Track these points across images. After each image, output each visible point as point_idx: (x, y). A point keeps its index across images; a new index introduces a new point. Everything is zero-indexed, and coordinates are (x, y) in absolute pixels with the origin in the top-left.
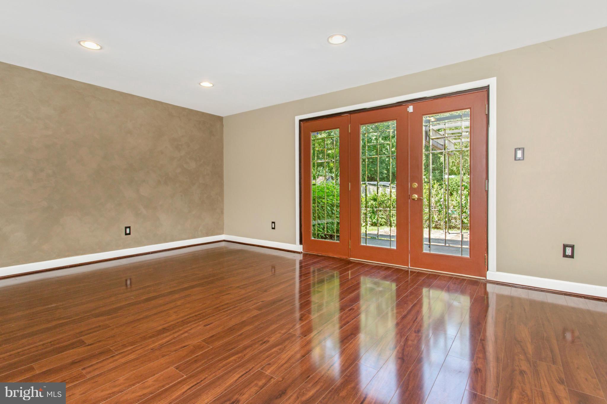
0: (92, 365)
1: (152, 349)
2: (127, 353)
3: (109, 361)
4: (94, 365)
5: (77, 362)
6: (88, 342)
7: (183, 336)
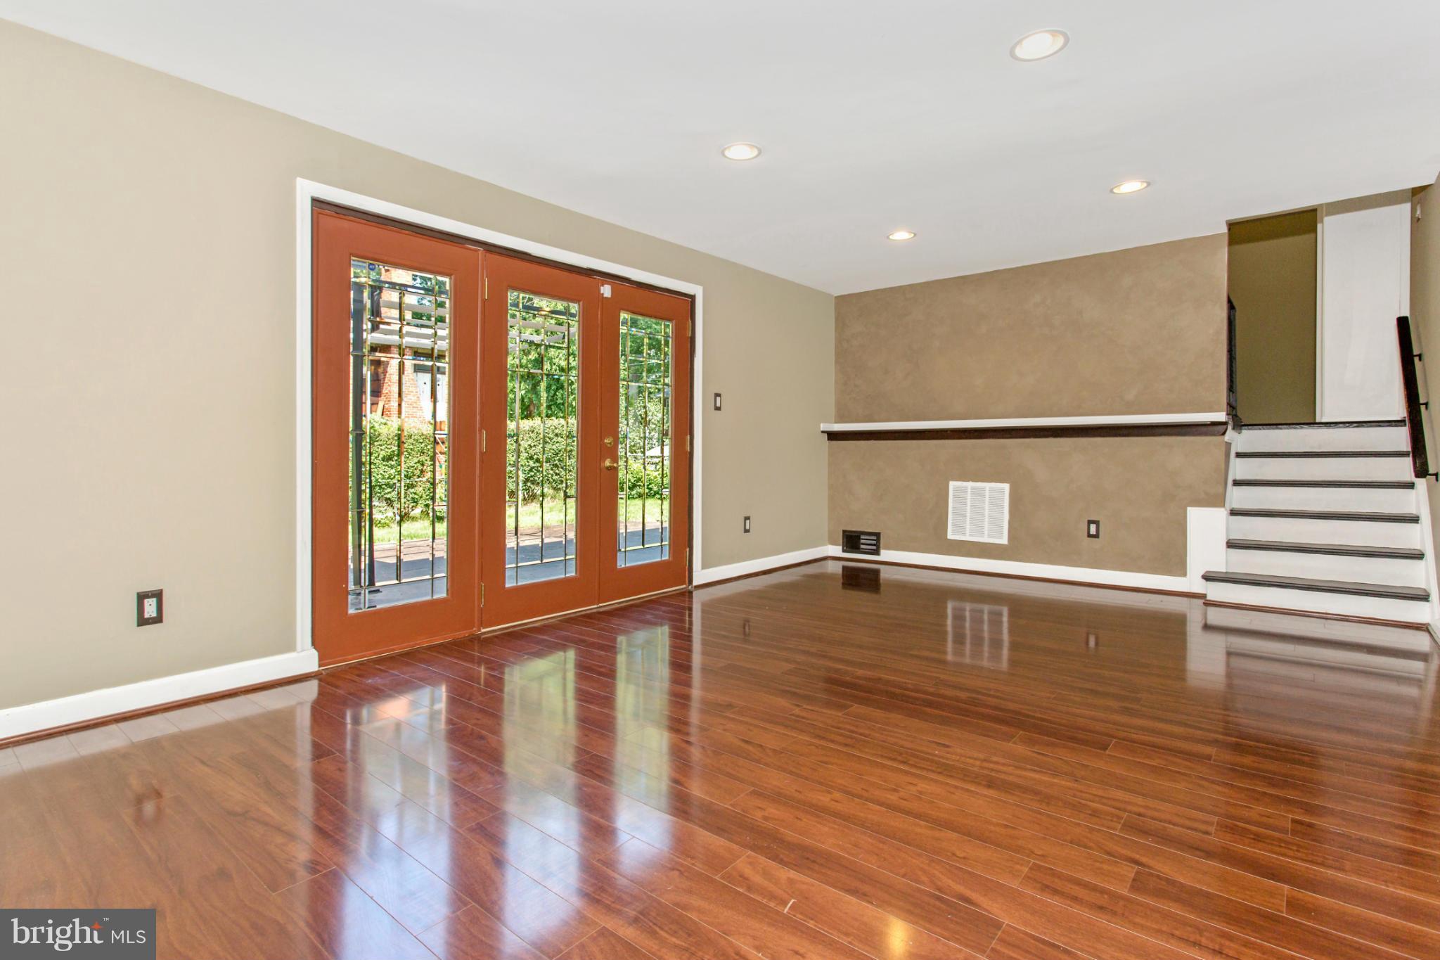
0: (1189, 828)
1: (1077, 781)
2: (1110, 803)
3: (1156, 814)
4: (1182, 826)
5: (1203, 851)
6: (1129, 872)
7: (1002, 760)
